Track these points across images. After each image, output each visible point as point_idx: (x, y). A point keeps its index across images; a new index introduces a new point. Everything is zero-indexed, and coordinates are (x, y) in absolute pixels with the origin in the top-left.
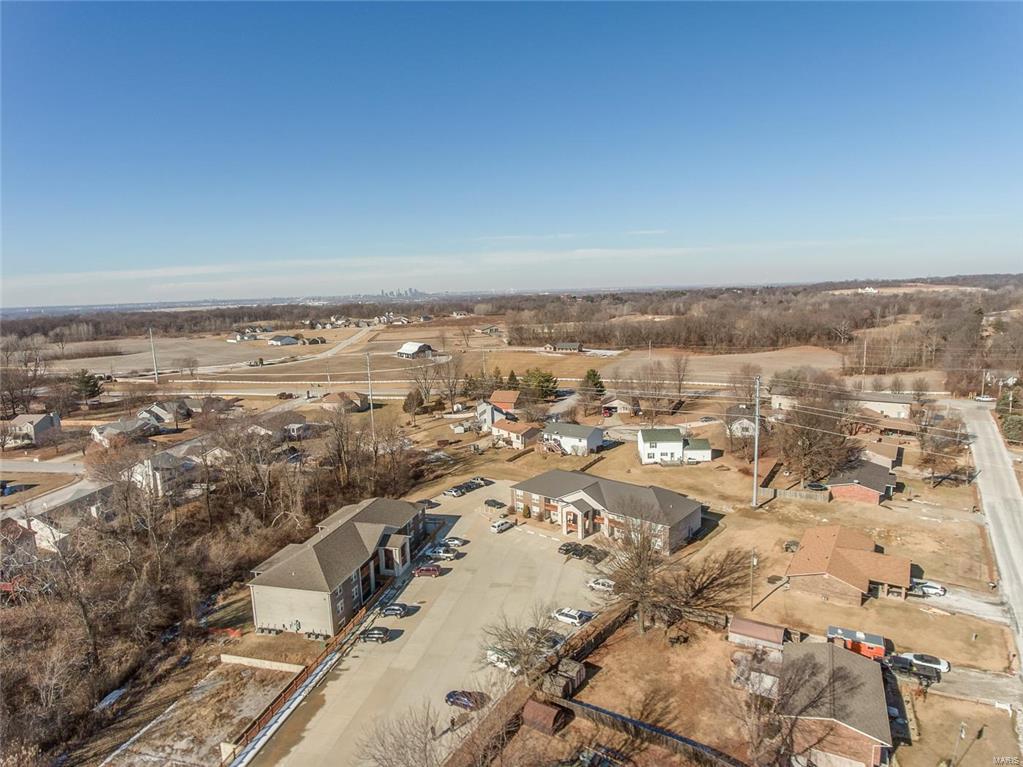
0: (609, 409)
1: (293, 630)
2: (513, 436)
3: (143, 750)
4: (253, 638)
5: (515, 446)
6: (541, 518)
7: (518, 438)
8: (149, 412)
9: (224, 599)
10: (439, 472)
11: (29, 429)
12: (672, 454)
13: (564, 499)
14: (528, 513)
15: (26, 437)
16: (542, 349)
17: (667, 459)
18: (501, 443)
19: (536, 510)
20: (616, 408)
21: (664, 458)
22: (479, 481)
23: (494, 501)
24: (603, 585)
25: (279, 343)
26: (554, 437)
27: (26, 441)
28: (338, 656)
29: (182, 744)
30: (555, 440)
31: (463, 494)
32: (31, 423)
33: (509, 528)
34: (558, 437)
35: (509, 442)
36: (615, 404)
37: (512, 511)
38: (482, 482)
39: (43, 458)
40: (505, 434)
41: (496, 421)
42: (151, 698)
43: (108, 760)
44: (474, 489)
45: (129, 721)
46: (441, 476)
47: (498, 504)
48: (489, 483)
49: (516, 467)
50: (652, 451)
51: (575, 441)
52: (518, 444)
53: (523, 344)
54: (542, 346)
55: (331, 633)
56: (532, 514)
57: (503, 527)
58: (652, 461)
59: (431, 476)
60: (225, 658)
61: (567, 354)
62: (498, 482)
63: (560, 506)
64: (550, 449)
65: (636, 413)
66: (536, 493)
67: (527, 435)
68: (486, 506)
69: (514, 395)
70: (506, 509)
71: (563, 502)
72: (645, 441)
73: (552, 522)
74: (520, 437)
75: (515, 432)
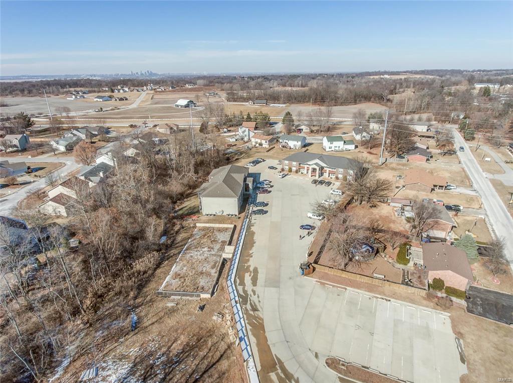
0: (300, 130)
1: (220, 214)
2: (263, 142)
3: (191, 252)
4: (203, 218)
5: (264, 146)
6: (297, 172)
7: (266, 142)
8: (72, 133)
9: (178, 207)
10: (237, 157)
11: (16, 142)
12: (339, 147)
13: (309, 164)
14: (290, 170)
15: (15, 146)
16: (248, 103)
17: (337, 149)
18: (257, 145)
19: (294, 169)
20: (302, 129)
22: (260, 160)
23: (271, 167)
24: (337, 192)
25: (101, 100)
26: (285, 141)
27: (15, 149)
28: (248, 220)
29: (206, 249)
31: (256, 164)
32: (16, 139)
33: (285, 176)
34: (287, 141)
35: (261, 144)
36: (302, 127)
37: (283, 170)
38: (262, 160)
39: (33, 156)
40: (259, 141)
42: (179, 238)
43: (180, 256)
44: (259, 163)
45: (177, 245)
46: (239, 159)
47: (274, 168)
48: (264, 161)
49: (271, 155)
50: (331, 145)
51: (295, 143)
52: (266, 145)
53: (235, 101)
54: (247, 102)
55: (237, 214)
56: (292, 170)
57: (283, 176)
58: (331, 150)
59: (234, 159)
60: (198, 225)
61: (262, 106)
62: (267, 160)
63: (306, 166)
64: (283, 147)
65: (312, 131)
66: (295, 161)
67: (271, 141)
68: (269, 169)
69: (253, 124)
70: (279, 170)
71: (308, 165)
72: (328, 141)
73: (302, 173)
74: (268, 142)
75: (264, 140)
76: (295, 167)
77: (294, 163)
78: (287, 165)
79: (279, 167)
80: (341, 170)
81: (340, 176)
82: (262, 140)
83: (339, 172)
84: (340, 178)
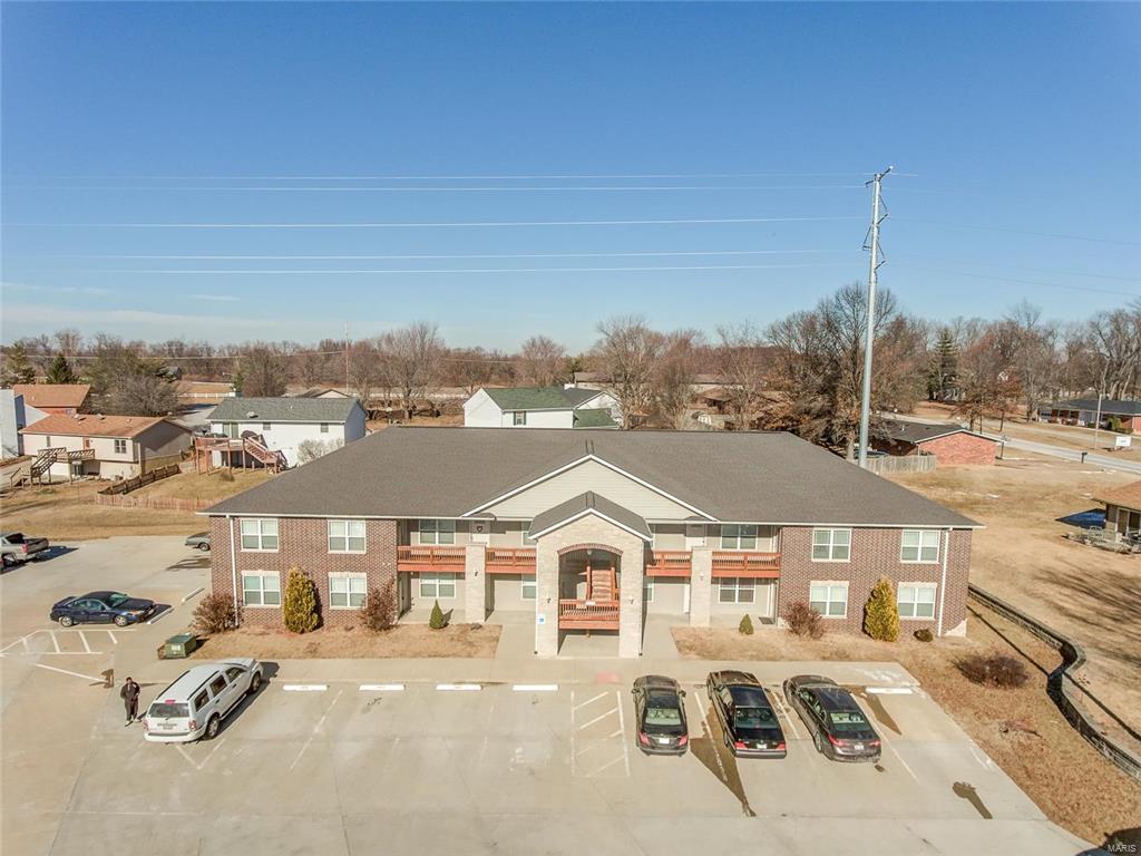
2: (104, 449)
6: (380, 614)
7: (121, 447)
14: (307, 609)
18: (60, 470)
19: (348, 589)
23: (107, 598)
26: (242, 428)
30: (247, 435)
33: (251, 693)
34: (257, 429)
35: (86, 467)
37: (221, 614)
40: (74, 444)
41: (29, 423)
47: (129, 604)
52: (118, 463)
56: (330, 608)
62: (82, 545)
63: (474, 546)
64: (235, 459)
66: (348, 510)
67: (147, 440)
69: (74, 393)
70: (182, 619)
71: (498, 527)
72: (504, 409)
73: (440, 621)
74: (129, 444)
75: (108, 435)
77: (348, 532)
78: (265, 562)
79: (186, 595)
81: (828, 595)
82: (97, 435)
83: (813, 560)
84: (827, 615)
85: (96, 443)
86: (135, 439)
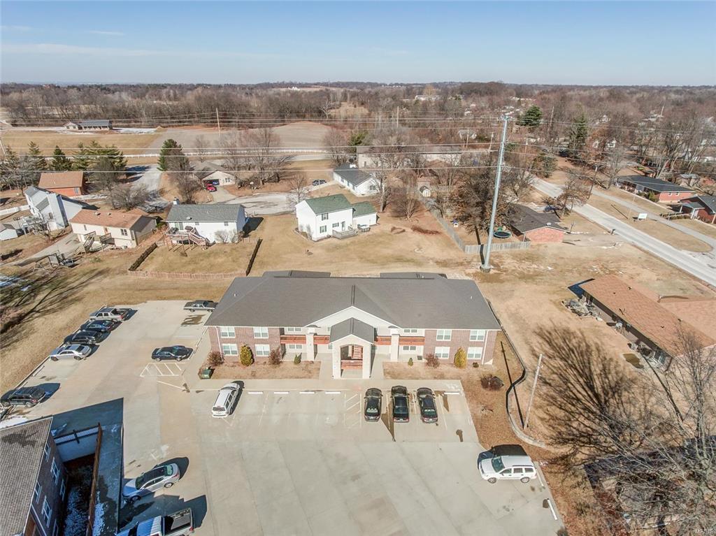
0: (211, 182)
2: (115, 232)
5: (119, 244)
7: (124, 233)
10: (13, 314)
12: (343, 223)
13: (319, 325)
14: (248, 357)
16: (65, 128)
17: (339, 229)
18: (97, 244)
19: (263, 350)
20: (217, 181)
21: (335, 229)
22: (111, 316)
24: (517, 470)
26: (185, 225)
30: (188, 228)
31: (94, 348)
34: (192, 225)
35: (107, 241)
36: (218, 175)
37: (216, 360)
38: (118, 317)
40: (100, 231)
41: (72, 214)
44: (107, 333)
46: (20, 319)
47: (176, 351)
48: (128, 314)
49: (149, 277)
50: (325, 223)
51: (220, 226)
52: (124, 240)
54: (62, 126)
56: (257, 356)
58: (325, 234)
62: (141, 311)
63: (309, 335)
65: (242, 184)
66: (260, 324)
67: (139, 227)
68: (157, 363)
69: (76, 177)
72: (317, 213)
73: (298, 361)
74: (128, 231)
75: (116, 226)
76: (263, 342)
77: (261, 331)
78: (231, 341)
79: (196, 343)
80: (445, 332)
81: (442, 352)
82: (110, 226)
83: (437, 340)
84: (441, 358)
85: (110, 230)
86: (131, 229)
